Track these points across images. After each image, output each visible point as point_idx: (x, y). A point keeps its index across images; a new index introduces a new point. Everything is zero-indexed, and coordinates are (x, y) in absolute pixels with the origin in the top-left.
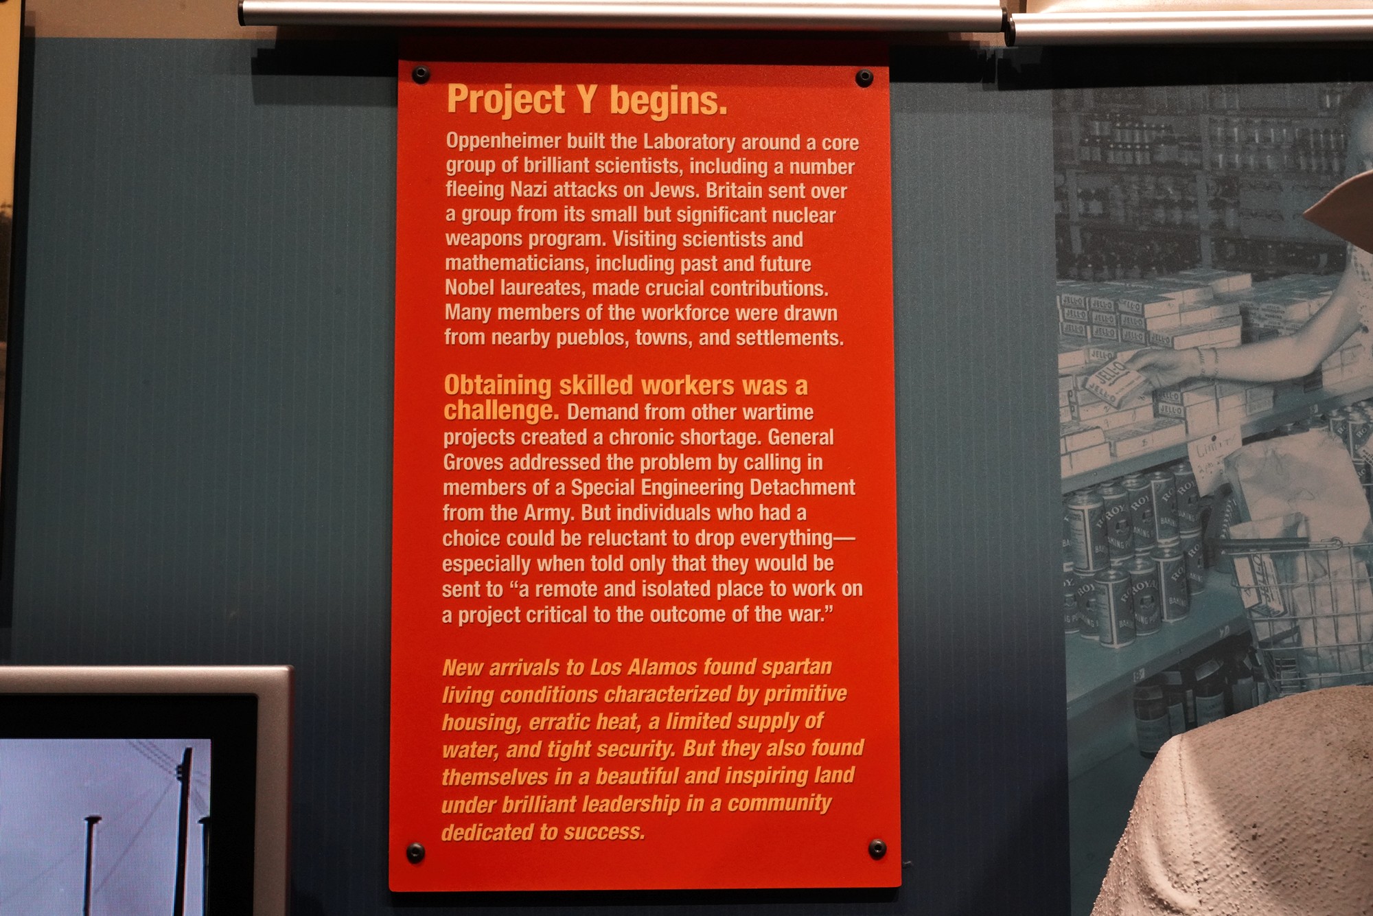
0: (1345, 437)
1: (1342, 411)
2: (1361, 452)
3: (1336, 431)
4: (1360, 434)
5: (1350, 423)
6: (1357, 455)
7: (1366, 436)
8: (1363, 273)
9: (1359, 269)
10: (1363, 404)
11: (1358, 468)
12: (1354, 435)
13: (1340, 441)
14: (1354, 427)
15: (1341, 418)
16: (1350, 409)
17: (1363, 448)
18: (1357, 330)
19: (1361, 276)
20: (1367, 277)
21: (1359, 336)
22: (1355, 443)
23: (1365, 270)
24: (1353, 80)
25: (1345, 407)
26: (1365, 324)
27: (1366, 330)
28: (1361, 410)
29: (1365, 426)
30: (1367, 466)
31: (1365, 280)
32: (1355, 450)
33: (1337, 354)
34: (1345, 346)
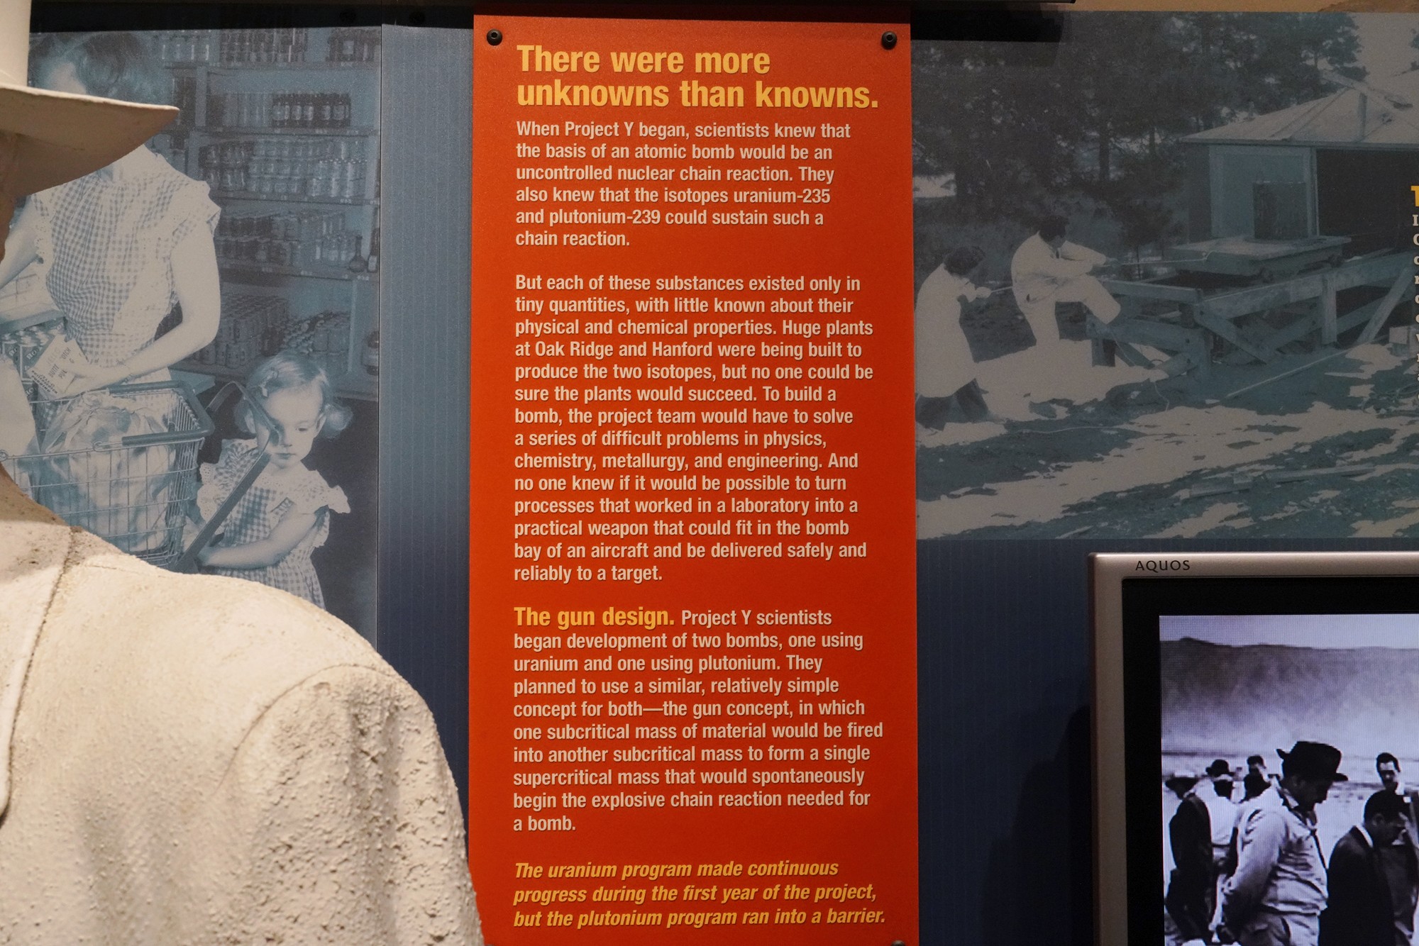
0: (16, 359)
1: (14, 335)
2: (29, 373)
3: (7, 353)
4: (29, 356)
5: (21, 346)
6: (25, 375)
7: (36, 357)
8: (42, 209)
9: (39, 205)
10: (35, 329)
11: (26, 387)
12: (25, 357)
13: (11, 362)
14: (25, 350)
15: (13, 342)
16: (22, 333)
17: (32, 369)
18: (33, 260)
19: (40, 212)
20: (45, 212)
21: (35, 266)
22: (24, 365)
23: (44, 206)
24: (43, 31)
25: (18, 331)
26: (41, 255)
27: (41, 261)
28: (32, 334)
29: (35, 348)
30: (35, 386)
31: (43, 215)
32: (24, 371)
33: (12, 283)
34: (20, 276)
